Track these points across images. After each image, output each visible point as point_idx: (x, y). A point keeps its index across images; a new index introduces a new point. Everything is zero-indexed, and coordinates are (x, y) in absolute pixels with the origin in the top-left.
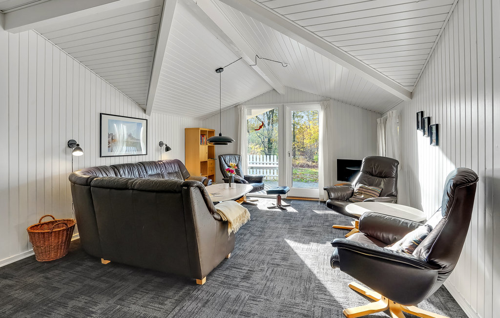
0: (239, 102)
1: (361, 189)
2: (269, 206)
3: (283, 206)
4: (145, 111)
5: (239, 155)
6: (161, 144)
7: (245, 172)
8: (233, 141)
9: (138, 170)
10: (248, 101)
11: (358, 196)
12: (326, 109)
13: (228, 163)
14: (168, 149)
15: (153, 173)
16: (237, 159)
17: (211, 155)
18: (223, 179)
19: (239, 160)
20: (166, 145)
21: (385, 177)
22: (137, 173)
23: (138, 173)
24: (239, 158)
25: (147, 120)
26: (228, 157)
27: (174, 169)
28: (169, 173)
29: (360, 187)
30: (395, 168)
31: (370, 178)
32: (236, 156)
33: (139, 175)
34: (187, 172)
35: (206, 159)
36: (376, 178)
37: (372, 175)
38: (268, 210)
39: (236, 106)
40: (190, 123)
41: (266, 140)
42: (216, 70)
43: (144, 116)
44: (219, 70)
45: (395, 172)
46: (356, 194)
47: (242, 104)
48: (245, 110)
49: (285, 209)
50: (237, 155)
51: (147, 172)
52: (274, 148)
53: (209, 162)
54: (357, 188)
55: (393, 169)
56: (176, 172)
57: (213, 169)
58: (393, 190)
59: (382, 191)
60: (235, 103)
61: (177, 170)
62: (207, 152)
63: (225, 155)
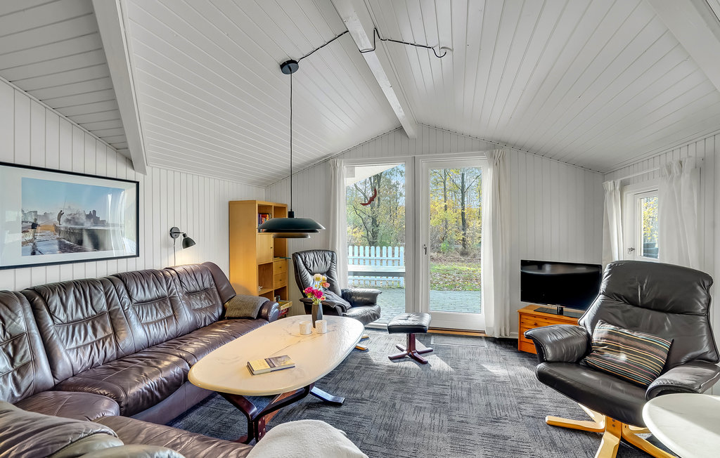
0: (331, 152)
1: (614, 337)
2: (391, 356)
3: (419, 353)
4: (130, 162)
5: (332, 252)
6: (174, 233)
7: (344, 282)
8: (320, 228)
9: (106, 294)
10: (349, 150)
11: (607, 353)
12: (497, 163)
13: (311, 268)
14: (188, 243)
15: (149, 296)
16: (329, 258)
17: (279, 252)
18: (301, 300)
19: (332, 261)
20: (184, 235)
21: (673, 311)
22: (104, 300)
23: (107, 300)
24: (333, 256)
25: (138, 183)
26: (312, 256)
27: (201, 284)
28: (189, 293)
29: (610, 333)
30: (702, 293)
31: (628, 310)
32: (327, 254)
33: (109, 305)
34: (230, 288)
35: (271, 260)
36: (646, 311)
37: (635, 304)
38: (391, 363)
39: (326, 161)
40: (240, 192)
41: (370, 221)
42: (282, 66)
43: (131, 174)
44: (288, 66)
45: (703, 300)
46: (600, 349)
47: (337, 156)
48: (343, 168)
49: (426, 363)
50: (328, 252)
51: (130, 297)
52: (381, 232)
53: (277, 264)
54: (603, 335)
55: (697, 292)
56: (206, 290)
57: (284, 276)
58: (706, 348)
59: (671, 346)
60: (325, 154)
61: (207, 285)
62: (272, 246)
63: (305, 252)
